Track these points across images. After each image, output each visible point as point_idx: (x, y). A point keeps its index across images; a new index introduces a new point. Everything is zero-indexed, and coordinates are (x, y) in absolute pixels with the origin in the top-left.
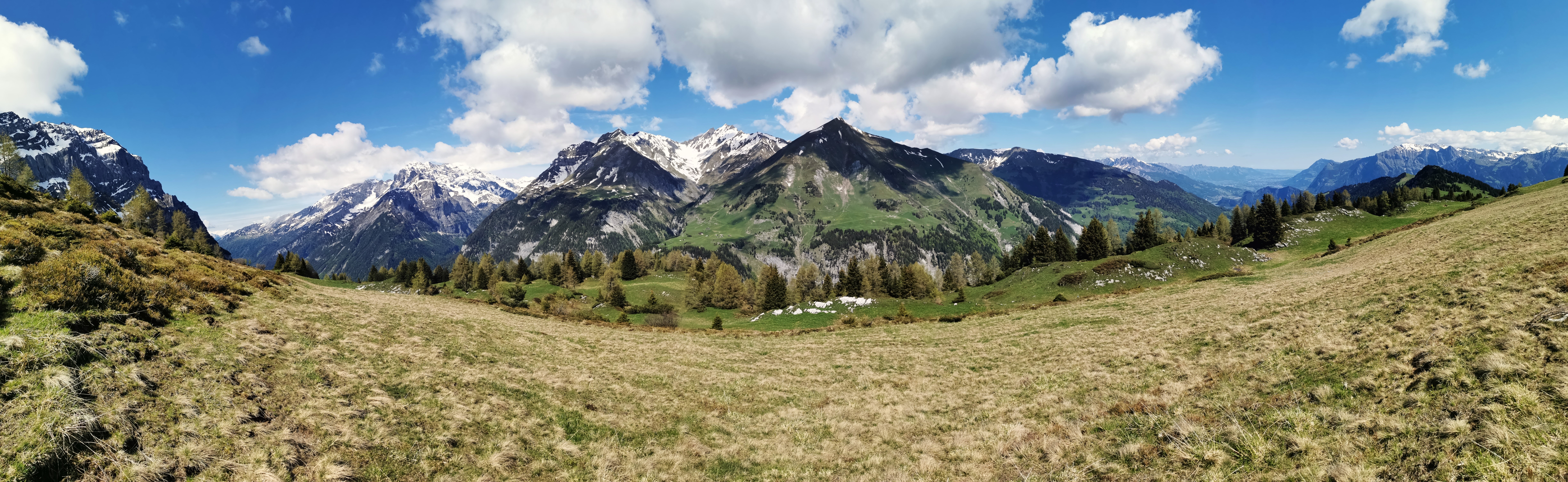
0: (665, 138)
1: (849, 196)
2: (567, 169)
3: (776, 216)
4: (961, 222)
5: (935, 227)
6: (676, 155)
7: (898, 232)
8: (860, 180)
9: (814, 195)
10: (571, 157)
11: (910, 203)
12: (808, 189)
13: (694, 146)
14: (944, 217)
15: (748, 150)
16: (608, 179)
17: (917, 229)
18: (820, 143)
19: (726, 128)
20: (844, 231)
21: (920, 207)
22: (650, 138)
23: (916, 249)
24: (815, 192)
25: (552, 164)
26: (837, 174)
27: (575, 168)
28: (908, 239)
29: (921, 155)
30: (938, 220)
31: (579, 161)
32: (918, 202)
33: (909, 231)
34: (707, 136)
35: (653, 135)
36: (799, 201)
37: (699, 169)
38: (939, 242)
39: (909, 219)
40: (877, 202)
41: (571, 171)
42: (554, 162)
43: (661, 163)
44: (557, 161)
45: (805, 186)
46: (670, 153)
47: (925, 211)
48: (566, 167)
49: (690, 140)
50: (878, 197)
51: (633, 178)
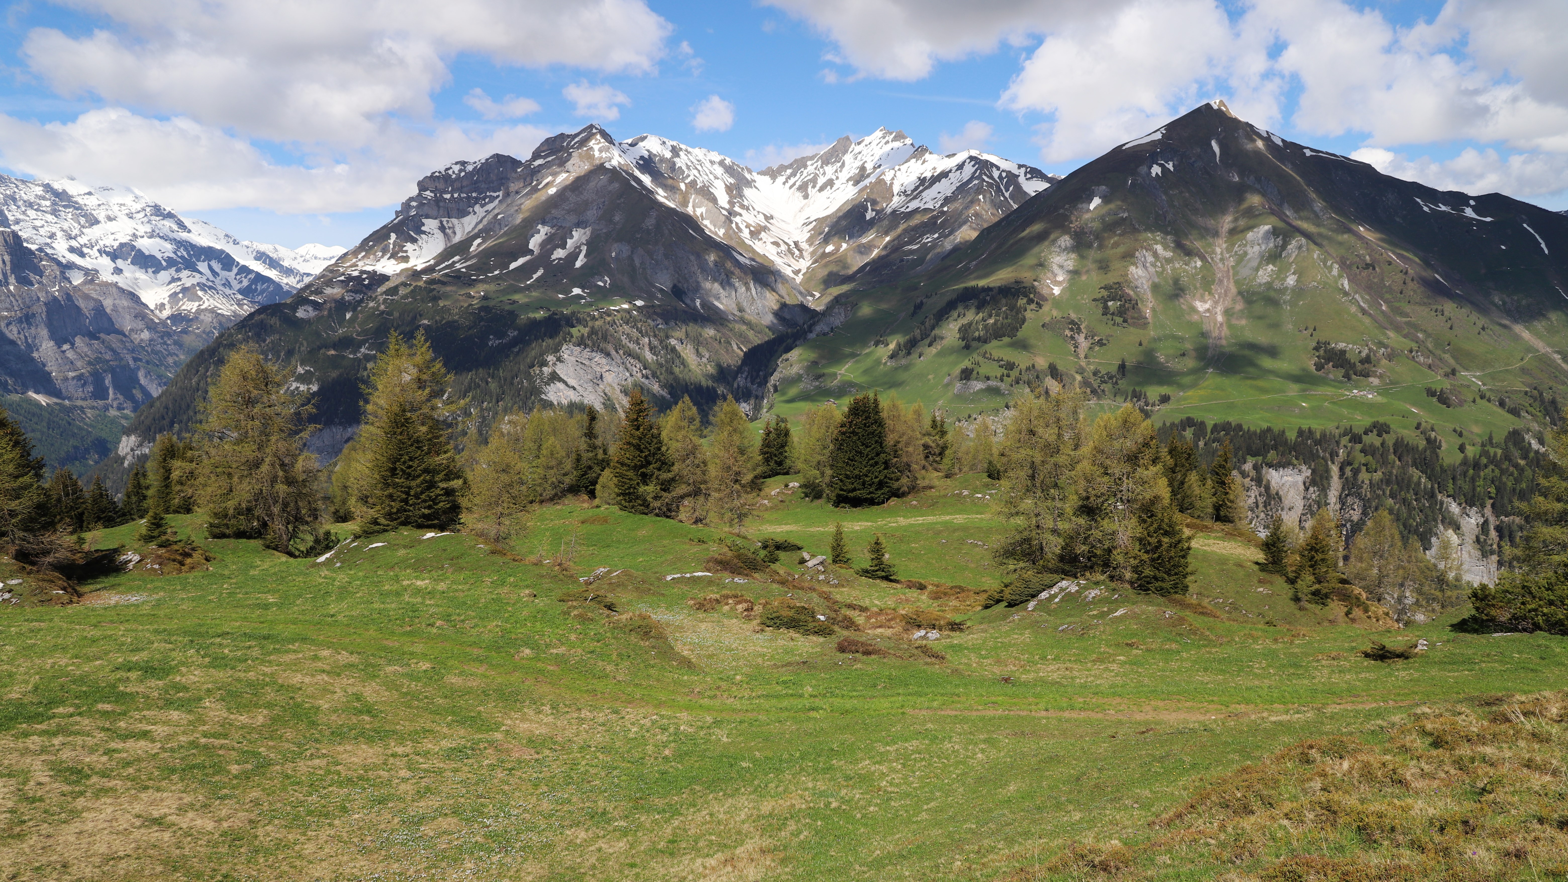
0: (717, 158)
1: (1231, 326)
2: (442, 228)
3: (1014, 374)
5: (1500, 436)
6: (746, 203)
7: (1377, 442)
8: (1268, 283)
9: (1125, 321)
10: (456, 195)
11: (1422, 359)
12: (1110, 303)
13: (794, 184)
14: (1530, 409)
15: (942, 197)
16: (560, 259)
17: (1439, 438)
18: (1154, 175)
19: (884, 137)
20: (1210, 424)
21: (1454, 372)
22: (675, 151)
23: (1432, 496)
24: (1130, 313)
25: (399, 209)
26: (1199, 263)
27: (466, 225)
28: (1407, 464)
29: (1474, 216)
30: (1510, 416)
31: (477, 208)
32: (1447, 356)
33: (1415, 442)
34: (826, 160)
35: (683, 147)
36: (1082, 336)
37: (804, 246)
38: (1509, 484)
39: (1414, 404)
40: (1316, 349)
41: (455, 233)
42: (407, 205)
43: (706, 222)
44: (414, 204)
45: (1100, 296)
46: (730, 197)
47: (1468, 386)
48: (441, 222)
49: (782, 168)
50: (1322, 335)
51: (630, 258)
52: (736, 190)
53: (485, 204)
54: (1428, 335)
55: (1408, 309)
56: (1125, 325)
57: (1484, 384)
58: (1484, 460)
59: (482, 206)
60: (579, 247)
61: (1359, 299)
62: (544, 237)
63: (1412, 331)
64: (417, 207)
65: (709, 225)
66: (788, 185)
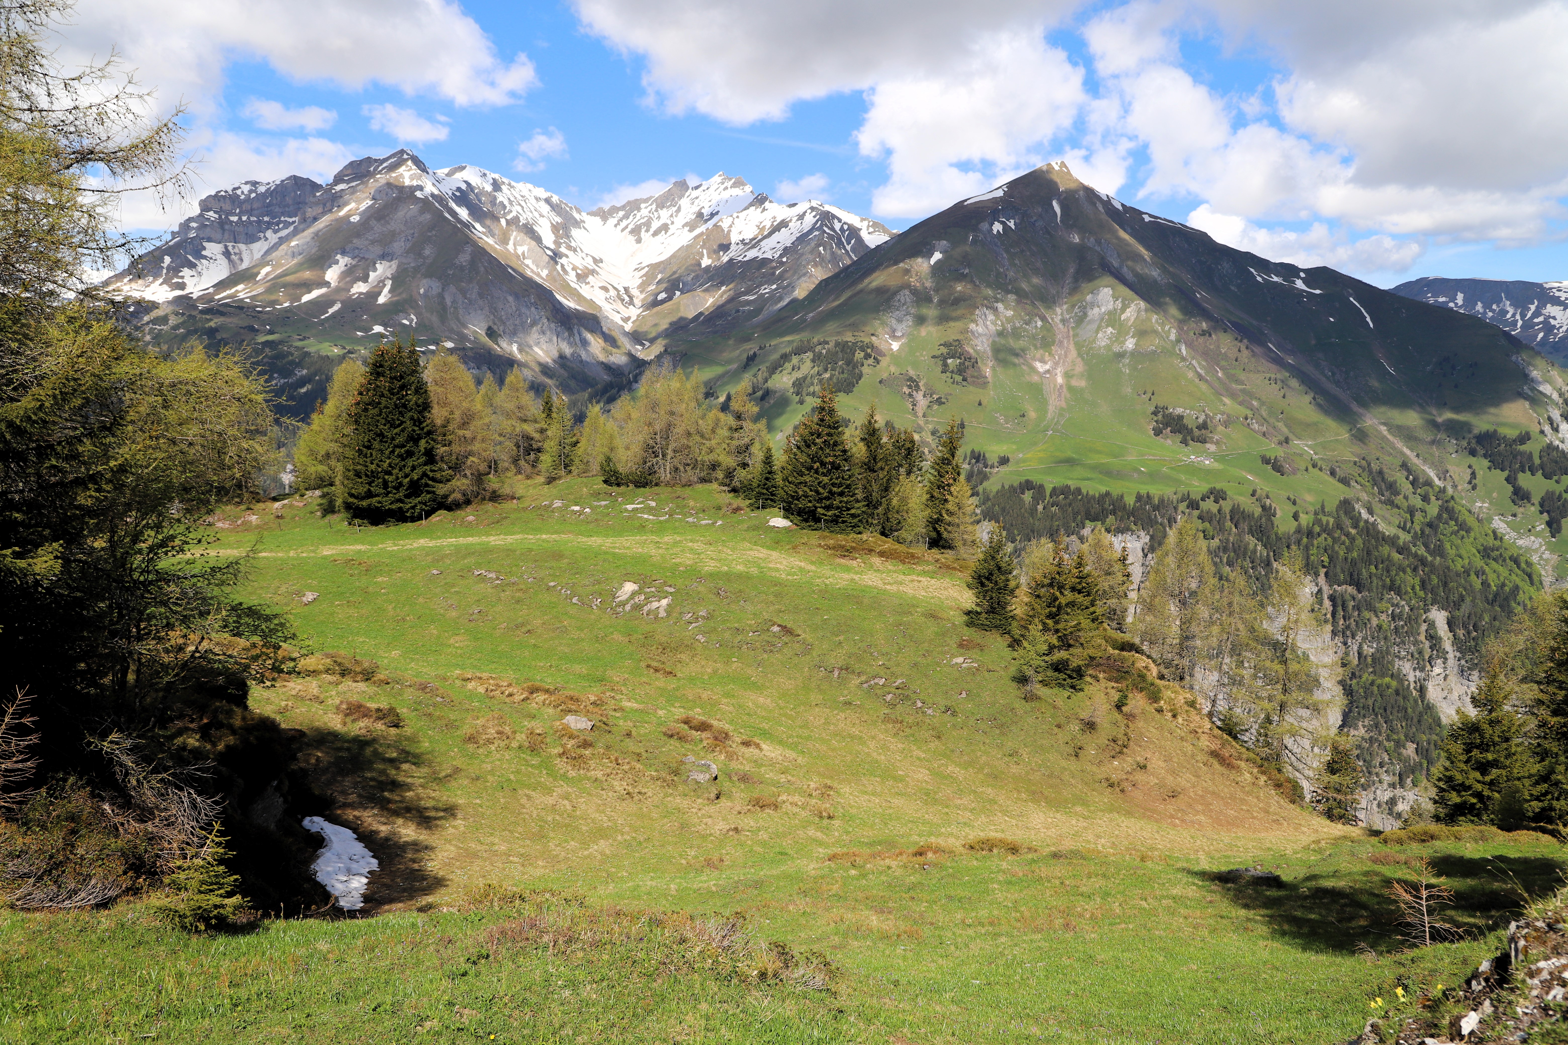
0: (542, 193)
1: (1071, 389)
2: (227, 254)
4: (1417, 502)
5: (1331, 505)
6: (573, 244)
7: (1214, 508)
8: (1108, 345)
9: (964, 380)
10: (244, 218)
11: (1256, 426)
12: (950, 361)
13: (626, 227)
14: (1359, 479)
15: (781, 247)
16: (361, 293)
17: (1273, 505)
18: (995, 232)
19: (723, 183)
20: (1048, 488)
21: (1287, 441)
22: (497, 186)
23: (1268, 564)
24: (970, 372)
25: (176, 229)
26: (1039, 323)
27: (255, 252)
28: (1243, 531)
29: (1304, 287)
30: (1341, 485)
31: (269, 233)
32: (1280, 425)
33: (1251, 510)
34: (662, 203)
35: (506, 180)
36: (921, 393)
37: (635, 292)
38: (1342, 553)
39: (1250, 472)
40: (1155, 413)
41: (241, 260)
42: (185, 226)
43: (528, 262)
44: (194, 225)
45: (939, 353)
46: (556, 237)
47: (1301, 455)
48: (226, 247)
49: (614, 210)
50: (1161, 400)
51: (441, 296)
52: (563, 230)
53: (279, 230)
54: (1263, 404)
55: (1242, 376)
56: (964, 383)
57: (1316, 454)
58: (1317, 529)
59: (275, 232)
60: (383, 281)
61: (1196, 365)
62: (343, 269)
63: (1248, 398)
64: (197, 229)
65: (531, 266)
66: (620, 228)
